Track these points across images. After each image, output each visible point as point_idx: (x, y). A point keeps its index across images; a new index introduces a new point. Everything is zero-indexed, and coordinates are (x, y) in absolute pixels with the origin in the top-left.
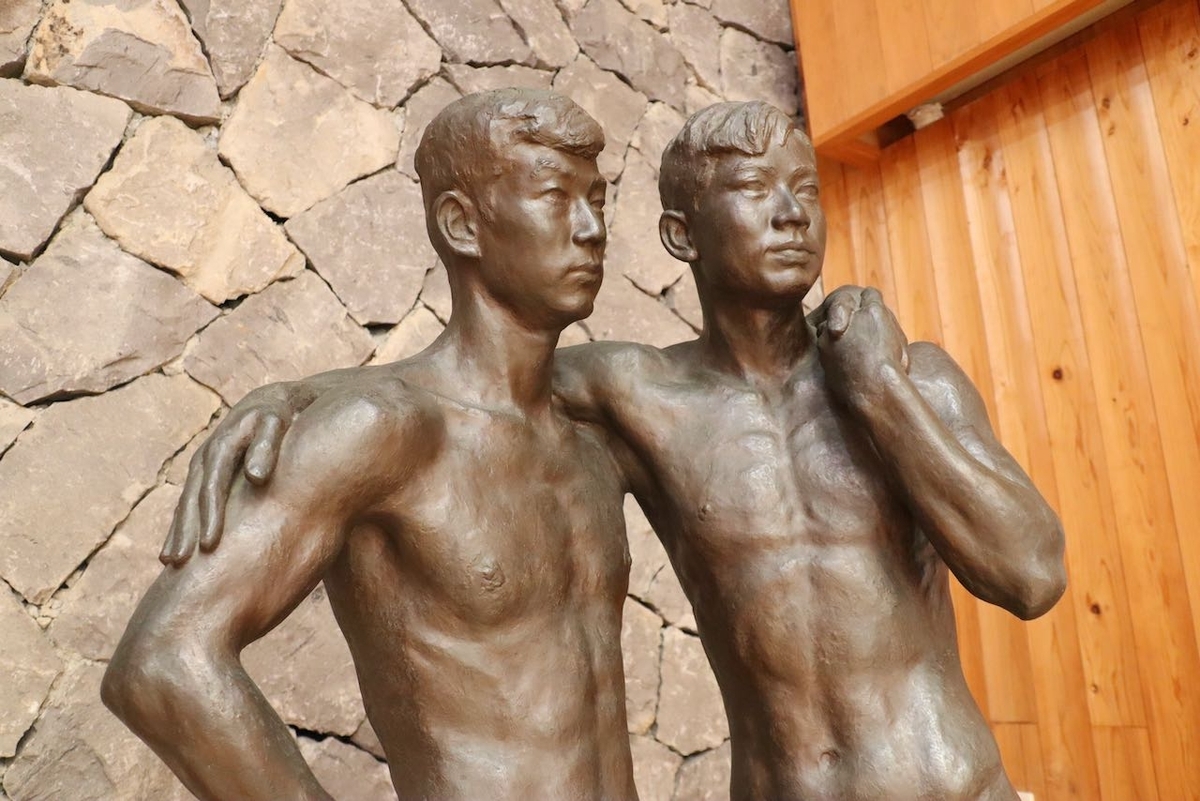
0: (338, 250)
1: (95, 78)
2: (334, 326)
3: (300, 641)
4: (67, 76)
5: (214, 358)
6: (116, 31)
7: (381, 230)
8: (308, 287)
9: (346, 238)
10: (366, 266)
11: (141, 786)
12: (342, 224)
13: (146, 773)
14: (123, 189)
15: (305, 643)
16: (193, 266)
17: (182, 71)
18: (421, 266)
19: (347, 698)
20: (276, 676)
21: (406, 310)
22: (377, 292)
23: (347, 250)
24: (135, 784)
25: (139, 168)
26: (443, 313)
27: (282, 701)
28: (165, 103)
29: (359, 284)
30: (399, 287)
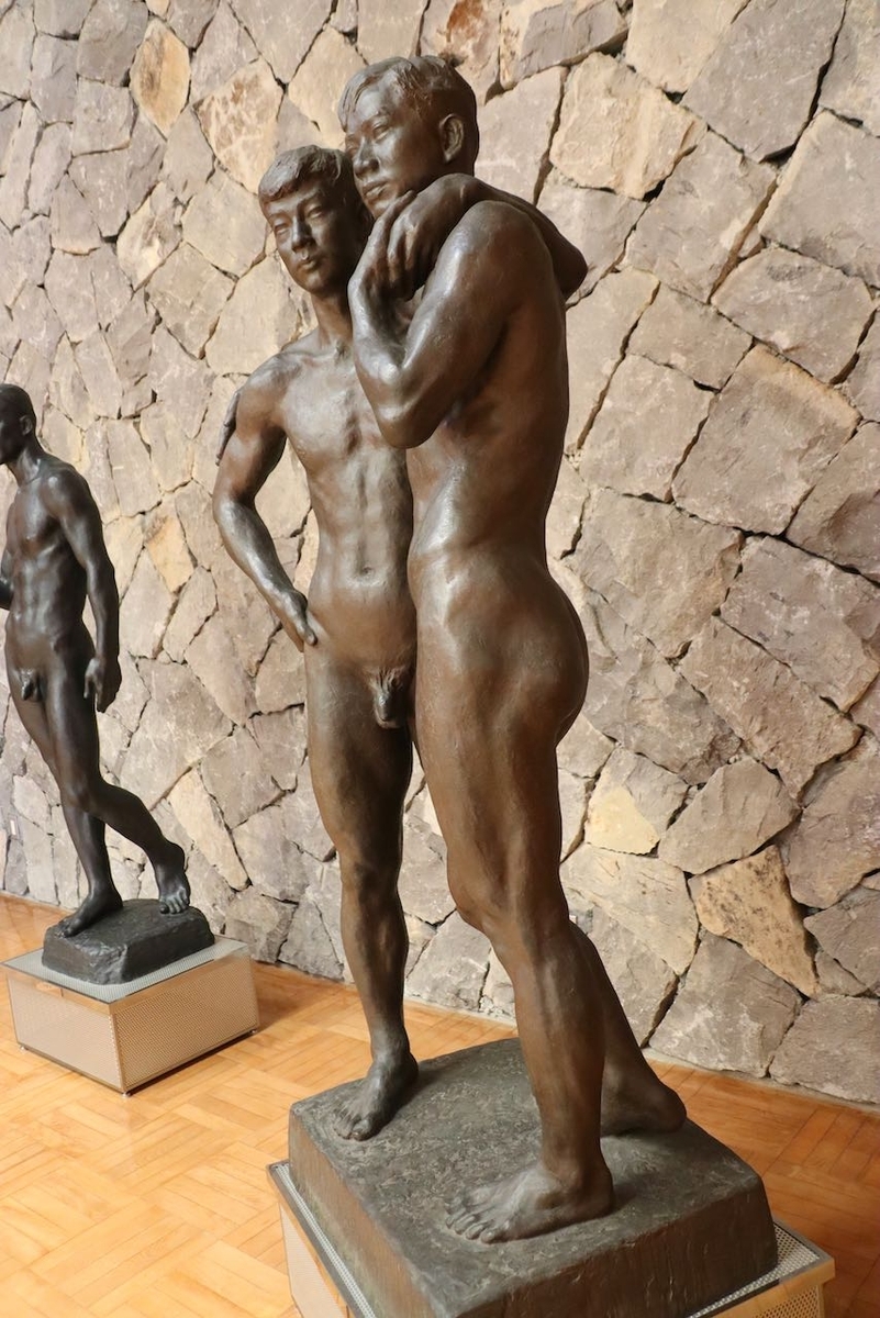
0: (729, 100)
1: (536, 61)
2: (732, 176)
3: (733, 460)
4: (520, 73)
5: (645, 246)
6: (536, 14)
7: (765, 53)
8: (707, 150)
9: (734, 82)
10: (755, 102)
11: (634, 570)
12: (729, 71)
13: (635, 562)
14: (566, 141)
15: (736, 461)
16: (616, 178)
17: (585, 10)
18: (813, 68)
19: (772, 504)
20: (716, 490)
21: (799, 126)
22: (769, 122)
23: (736, 95)
24: (629, 568)
25: (575, 114)
26: (841, 109)
27: (722, 509)
28: (582, 48)
29: (751, 123)
30: (791, 104)
